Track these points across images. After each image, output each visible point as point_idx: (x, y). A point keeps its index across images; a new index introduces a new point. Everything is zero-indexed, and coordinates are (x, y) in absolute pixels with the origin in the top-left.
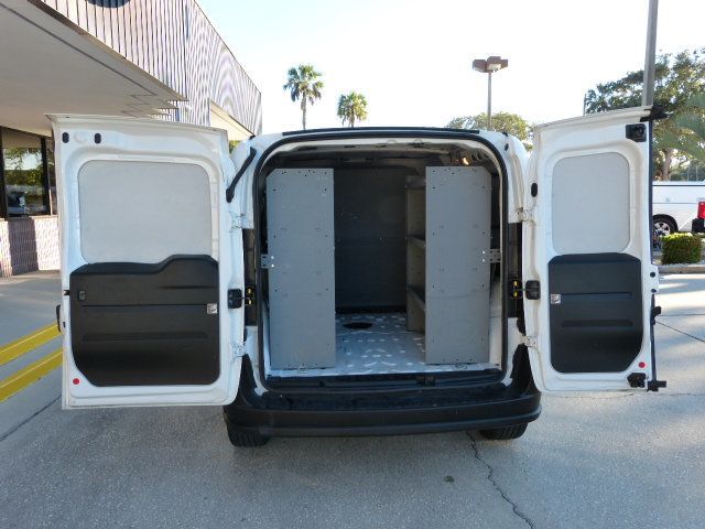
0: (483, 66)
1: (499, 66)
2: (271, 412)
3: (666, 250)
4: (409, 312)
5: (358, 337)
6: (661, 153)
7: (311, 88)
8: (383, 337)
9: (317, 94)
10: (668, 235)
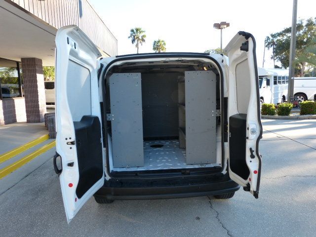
0: (218, 26)
1: (225, 26)
2: (112, 188)
3: (302, 109)
4: (180, 139)
5: (157, 151)
6: (300, 64)
7: (140, 38)
8: (168, 151)
9: (143, 40)
10: (303, 102)
